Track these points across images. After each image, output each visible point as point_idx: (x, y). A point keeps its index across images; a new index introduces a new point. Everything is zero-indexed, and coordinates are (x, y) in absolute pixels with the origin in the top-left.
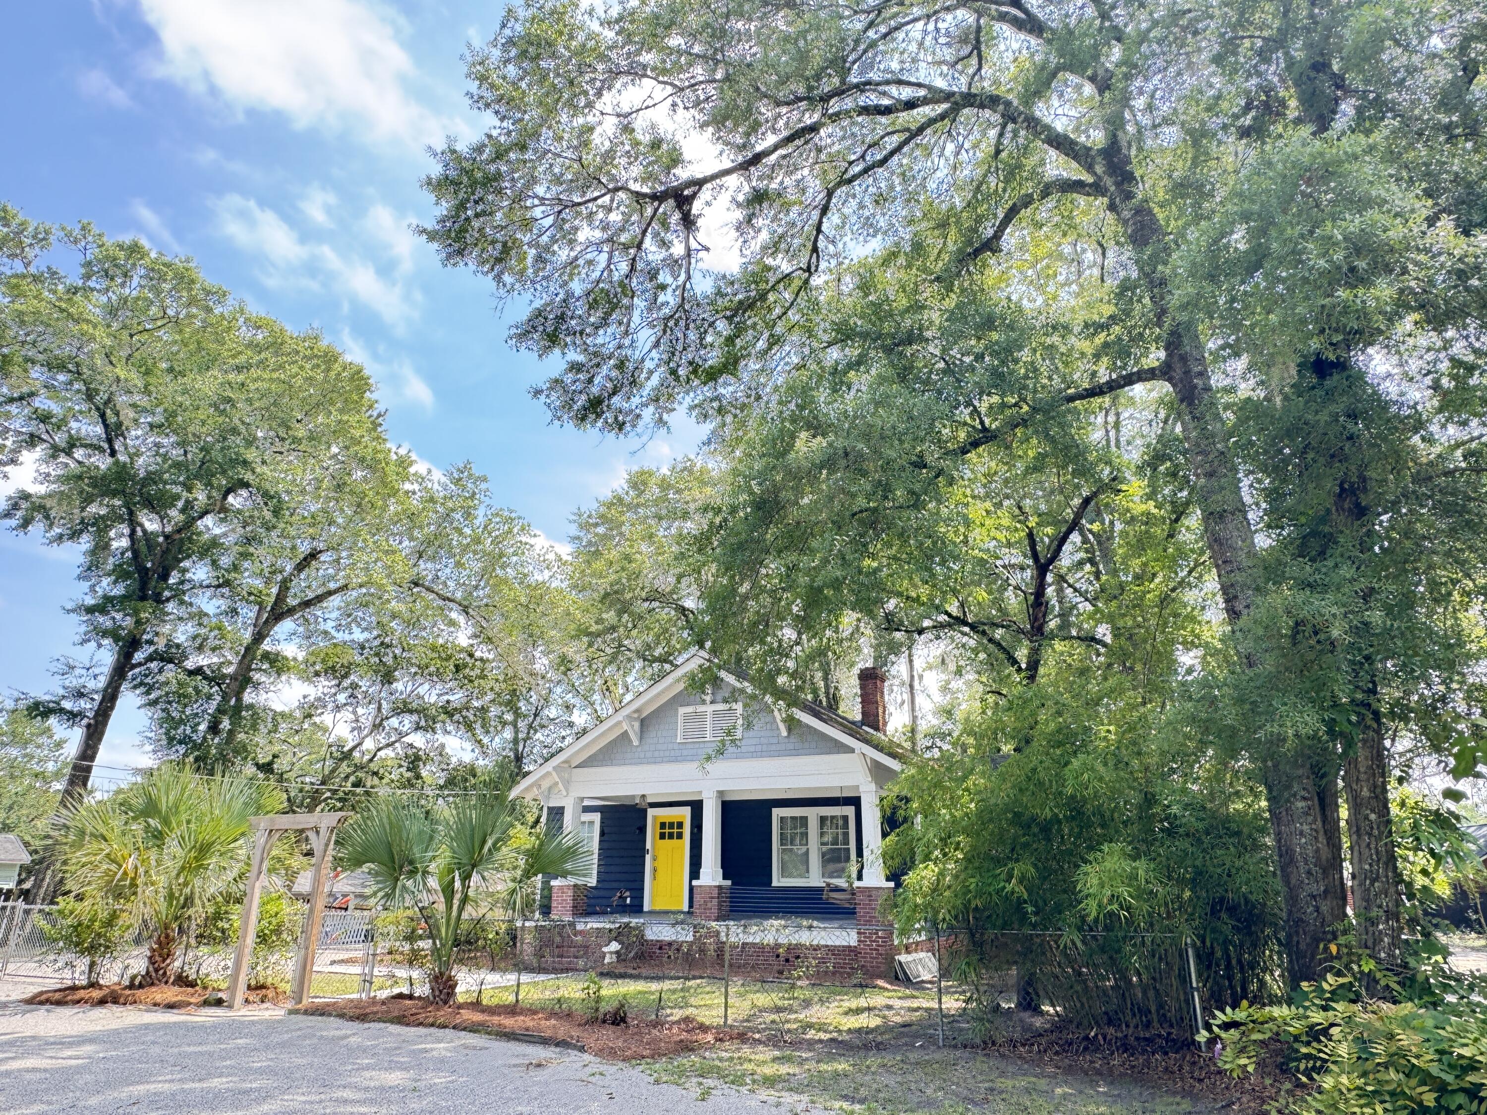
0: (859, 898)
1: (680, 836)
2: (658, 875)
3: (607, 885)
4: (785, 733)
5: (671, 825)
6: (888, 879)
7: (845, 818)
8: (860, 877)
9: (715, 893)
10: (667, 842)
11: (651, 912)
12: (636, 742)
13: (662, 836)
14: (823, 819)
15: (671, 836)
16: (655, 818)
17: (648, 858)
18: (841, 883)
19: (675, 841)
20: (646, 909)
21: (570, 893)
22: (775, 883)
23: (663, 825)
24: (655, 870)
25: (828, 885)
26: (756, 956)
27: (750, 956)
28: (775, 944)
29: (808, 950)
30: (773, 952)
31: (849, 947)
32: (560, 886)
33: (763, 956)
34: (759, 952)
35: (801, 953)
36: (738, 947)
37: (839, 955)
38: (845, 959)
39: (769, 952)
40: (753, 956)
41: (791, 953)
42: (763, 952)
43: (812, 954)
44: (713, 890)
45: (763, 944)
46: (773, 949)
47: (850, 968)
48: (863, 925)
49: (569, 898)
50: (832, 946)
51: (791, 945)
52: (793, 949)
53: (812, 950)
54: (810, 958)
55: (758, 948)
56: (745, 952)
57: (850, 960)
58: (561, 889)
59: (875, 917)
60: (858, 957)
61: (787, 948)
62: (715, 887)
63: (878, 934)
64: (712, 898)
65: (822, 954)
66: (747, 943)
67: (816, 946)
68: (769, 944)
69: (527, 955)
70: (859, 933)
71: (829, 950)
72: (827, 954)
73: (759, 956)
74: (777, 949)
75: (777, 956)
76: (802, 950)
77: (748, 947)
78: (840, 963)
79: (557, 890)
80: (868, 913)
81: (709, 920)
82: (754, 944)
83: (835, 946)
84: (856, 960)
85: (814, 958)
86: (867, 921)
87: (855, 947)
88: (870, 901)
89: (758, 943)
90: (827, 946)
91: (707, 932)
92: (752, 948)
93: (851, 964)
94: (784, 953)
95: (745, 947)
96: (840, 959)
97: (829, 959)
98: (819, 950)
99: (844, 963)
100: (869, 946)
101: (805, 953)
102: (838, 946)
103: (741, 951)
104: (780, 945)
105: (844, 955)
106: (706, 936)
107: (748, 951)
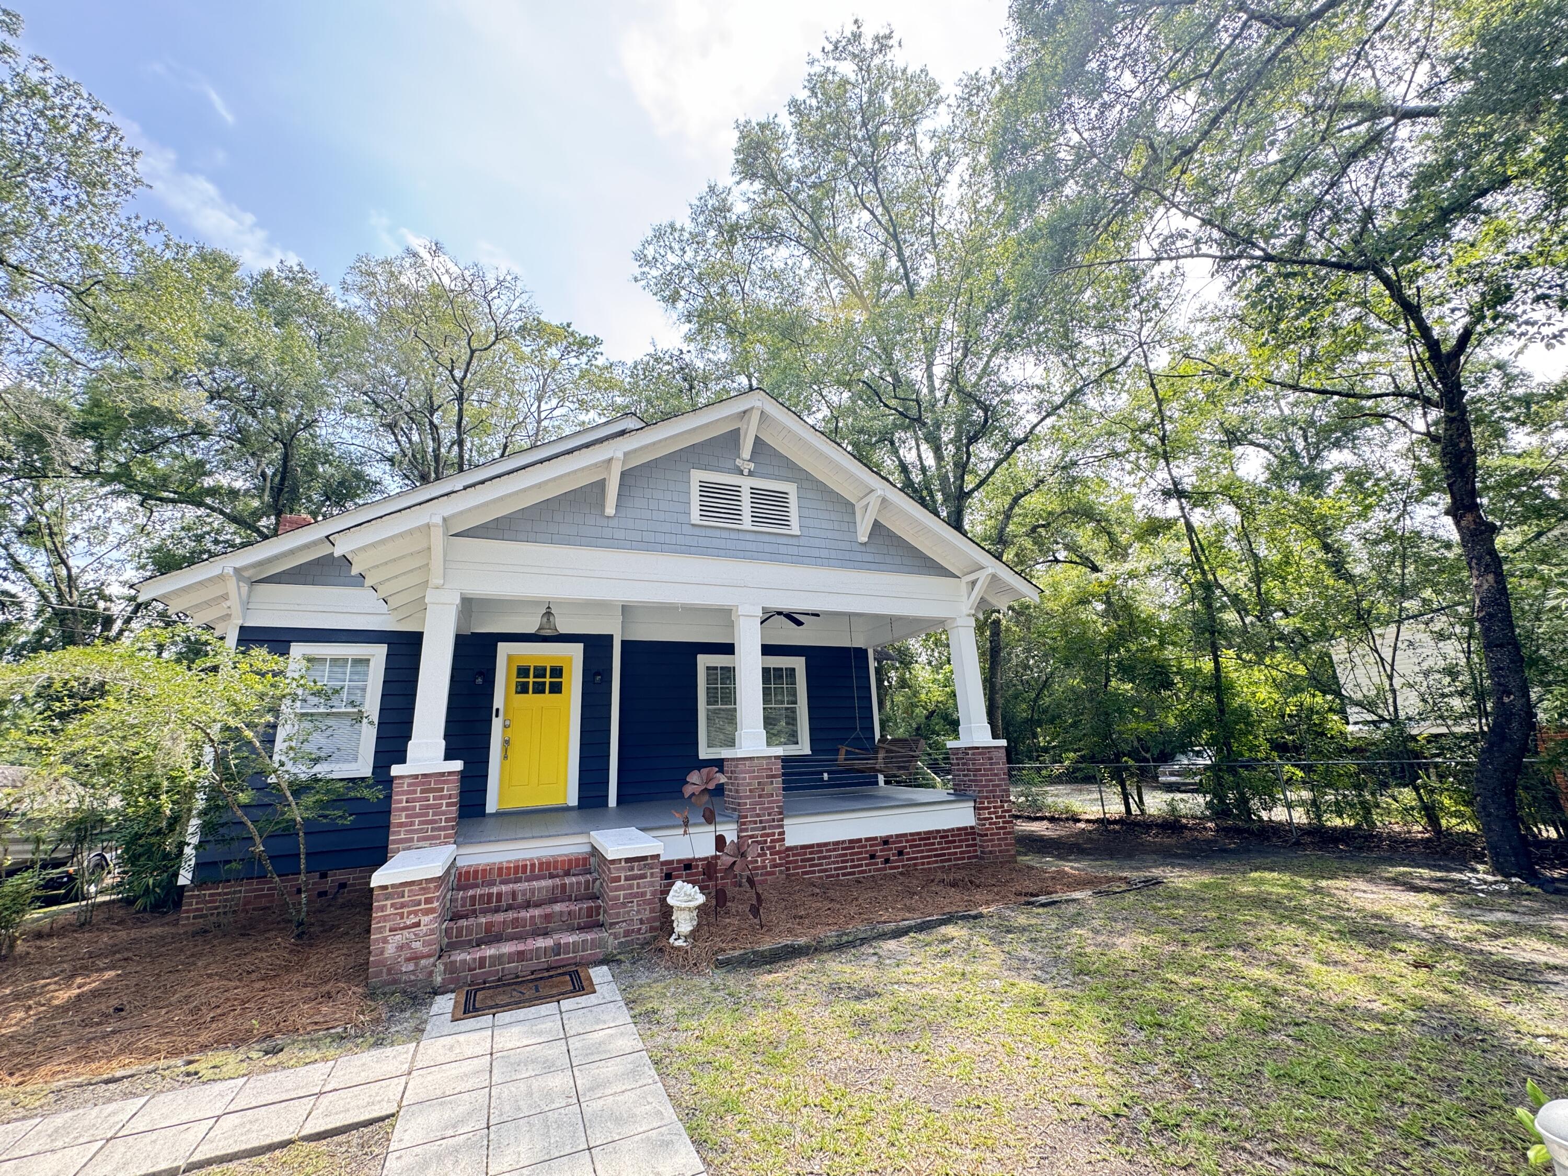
1: (556, 688)
2: (512, 752)
5: (540, 672)
7: (791, 671)
9: (777, 768)
10: (530, 697)
11: (499, 814)
12: (610, 510)
13: (523, 689)
15: (539, 689)
16: (511, 658)
17: (497, 725)
19: (547, 696)
20: (491, 808)
22: (702, 755)
23: (523, 671)
24: (506, 742)
26: (843, 862)
27: (834, 863)
28: (867, 839)
29: (915, 840)
30: (866, 852)
31: (966, 828)
32: (416, 777)
33: (853, 860)
34: (845, 855)
35: (905, 847)
36: (811, 853)
37: (954, 841)
38: (961, 847)
39: (861, 853)
40: (837, 862)
41: (891, 849)
42: (851, 854)
43: (920, 846)
44: (774, 764)
45: (851, 841)
46: (866, 846)
47: (969, 858)
48: (987, 798)
49: (444, 802)
50: (944, 831)
51: (891, 836)
52: (894, 843)
53: (920, 839)
54: (919, 852)
55: (843, 849)
56: (825, 858)
57: (967, 846)
58: (423, 784)
59: (998, 786)
60: (977, 842)
61: (886, 841)
62: (776, 757)
63: (1003, 807)
64: (774, 776)
65: (933, 844)
66: (826, 844)
67: (926, 833)
68: (860, 840)
69: (408, 960)
70: (979, 809)
71: (941, 837)
72: (939, 843)
73: (847, 861)
74: (871, 846)
75: (873, 857)
76: (907, 841)
77: (828, 851)
78: (956, 853)
79: (409, 785)
80: (991, 781)
81: (769, 814)
82: (837, 843)
83: (948, 831)
84: (975, 845)
85: (922, 851)
86: (991, 791)
87: (972, 828)
88: (991, 764)
89: (844, 842)
90: (938, 831)
91: (768, 835)
92: (834, 850)
93: (969, 852)
94: (881, 851)
95: (821, 852)
96: (955, 847)
97: (942, 849)
98: (929, 839)
99: (961, 853)
100: (995, 823)
101: (911, 847)
102: (953, 830)
103: (819, 858)
104: (875, 838)
105: (960, 841)
106: (766, 842)
107: (830, 857)
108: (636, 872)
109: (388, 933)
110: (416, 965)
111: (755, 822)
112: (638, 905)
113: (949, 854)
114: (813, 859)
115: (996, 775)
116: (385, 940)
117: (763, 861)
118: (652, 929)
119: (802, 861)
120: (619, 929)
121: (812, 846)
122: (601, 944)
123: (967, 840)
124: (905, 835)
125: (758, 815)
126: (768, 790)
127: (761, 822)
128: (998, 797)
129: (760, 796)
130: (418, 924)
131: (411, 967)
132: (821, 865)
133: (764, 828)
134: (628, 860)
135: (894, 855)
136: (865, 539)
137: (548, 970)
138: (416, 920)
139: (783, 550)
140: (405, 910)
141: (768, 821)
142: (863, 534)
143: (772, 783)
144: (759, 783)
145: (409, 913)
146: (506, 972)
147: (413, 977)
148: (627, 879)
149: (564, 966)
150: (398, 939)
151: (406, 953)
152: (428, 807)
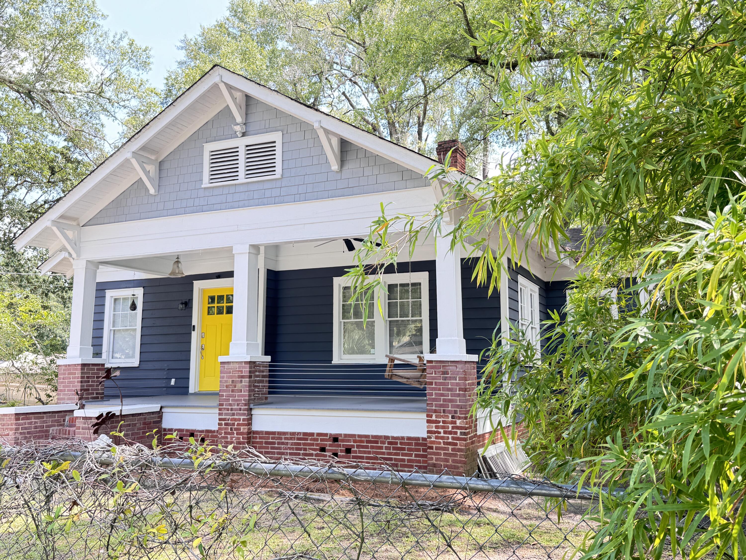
0: (431, 375)
1: (230, 311)
3: (150, 366)
4: (335, 167)
5: (221, 298)
6: (469, 351)
7: (417, 285)
8: (433, 350)
9: (246, 370)
10: (216, 317)
11: (195, 394)
12: (155, 193)
13: (210, 311)
14: (391, 288)
15: (220, 312)
16: (202, 291)
17: (194, 335)
18: (413, 359)
19: (225, 316)
20: (192, 390)
21: (78, 374)
22: (336, 361)
23: (211, 299)
24: (202, 348)
25: (392, 360)
26: (297, 449)
27: (290, 449)
28: (319, 434)
29: (362, 442)
30: (317, 445)
31: (417, 439)
32: (66, 366)
33: (305, 449)
34: (299, 444)
35: (353, 446)
36: (273, 438)
37: (404, 449)
38: (411, 455)
39: (313, 445)
40: (293, 449)
41: (340, 446)
42: (304, 444)
43: (367, 447)
44: (243, 367)
45: (305, 434)
46: (317, 440)
47: (418, 467)
48: (435, 411)
50: (393, 438)
51: (341, 435)
52: (343, 441)
53: (368, 442)
54: (365, 452)
55: (298, 439)
56: (283, 443)
57: (416, 456)
58: (69, 370)
59: (451, 401)
61: (335, 439)
62: (246, 363)
63: (455, 423)
64: (242, 377)
65: (381, 448)
66: (285, 433)
67: (373, 437)
68: (312, 434)
70: (429, 421)
71: (390, 443)
72: (387, 448)
73: (300, 449)
74: (322, 440)
75: (323, 449)
76: (355, 441)
77: (286, 439)
78: (403, 460)
79: (64, 370)
80: (442, 395)
81: (238, 405)
82: (293, 434)
83: (397, 438)
84: (426, 456)
85: (369, 453)
86: (441, 406)
87: (424, 439)
88: (445, 379)
89: (299, 433)
90: (387, 437)
91: (235, 420)
92: (291, 439)
93: (419, 462)
94: (330, 445)
95: (281, 439)
96: (403, 455)
97: (389, 454)
98: (377, 442)
99: (409, 461)
100: (442, 438)
101: (358, 447)
102: (403, 438)
103: (279, 443)
104: (326, 435)
105: (409, 450)
106: (234, 424)
107: (287, 443)
111: (228, 410)
113: (396, 460)
114: (274, 443)
115: (449, 390)
117: (232, 438)
119: (266, 443)
121: (274, 433)
123: (419, 450)
124: (354, 436)
125: (230, 405)
126: (239, 386)
127: (232, 410)
128: (450, 412)
129: (233, 391)
132: (280, 448)
133: (233, 414)
135: (341, 451)
139: (268, 193)
141: (236, 410)
143: (241, 381)
144: (233, 381)
152: (70, 382)
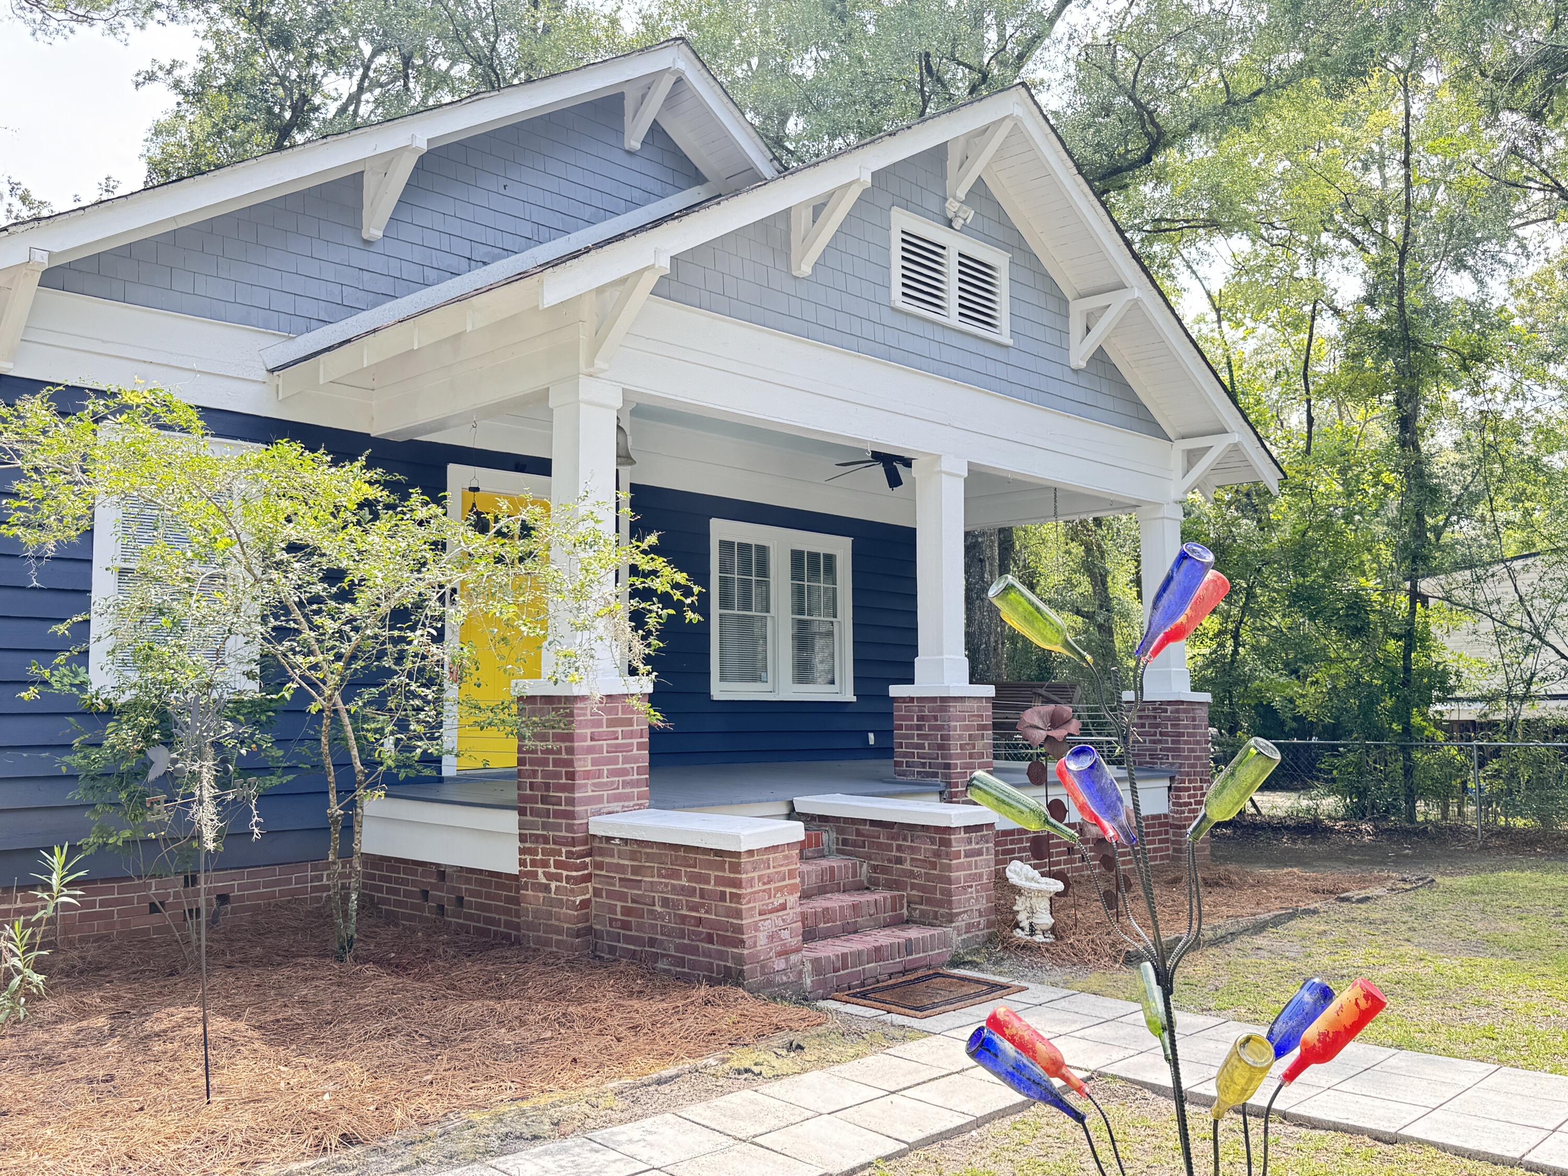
7: (830, 560)
14: (795, 557)
20: (449, 767)
22: (715, 693)
31: (1158, 817)
38: (1154, 842)
47: (1162, 858)
49: (635, 741)
57: (1160, 842)
60: (1170, 836)
62: (989, 699)
69: (779, 954)
70: (1179, 789)
84: (1166, 841)
87: (1166, 816)
88: (1194, 727)
93: (1161, 850)
99: (1154, 850)
105: (1154, 834)
108: (974, 846)
109: (758, 918)
110: (787, 960)
112: (977, 891)
115: (1198, 743)
116: (757, 929)
118: (990, 924)
120: (960, 923)
122: (945, 942)
123: (1161, 833)
129: (972, 756)
130: (783, 907)
131: (780, 964)
134: (968, 829)
136: (1083, 364)
137: (904, 972)
138: (781, 901)
139: (984, 366)
140: (772, 886)
142: (1079, 357)
143: (984, 736)
144: (970, 737)
145: (778, 889)
146: (868, 975)
147: (785, 978)
148: (966, 856)
149: (916, 969)
150: (768, 925)
151: (777, 946)
152: (617, 749)
